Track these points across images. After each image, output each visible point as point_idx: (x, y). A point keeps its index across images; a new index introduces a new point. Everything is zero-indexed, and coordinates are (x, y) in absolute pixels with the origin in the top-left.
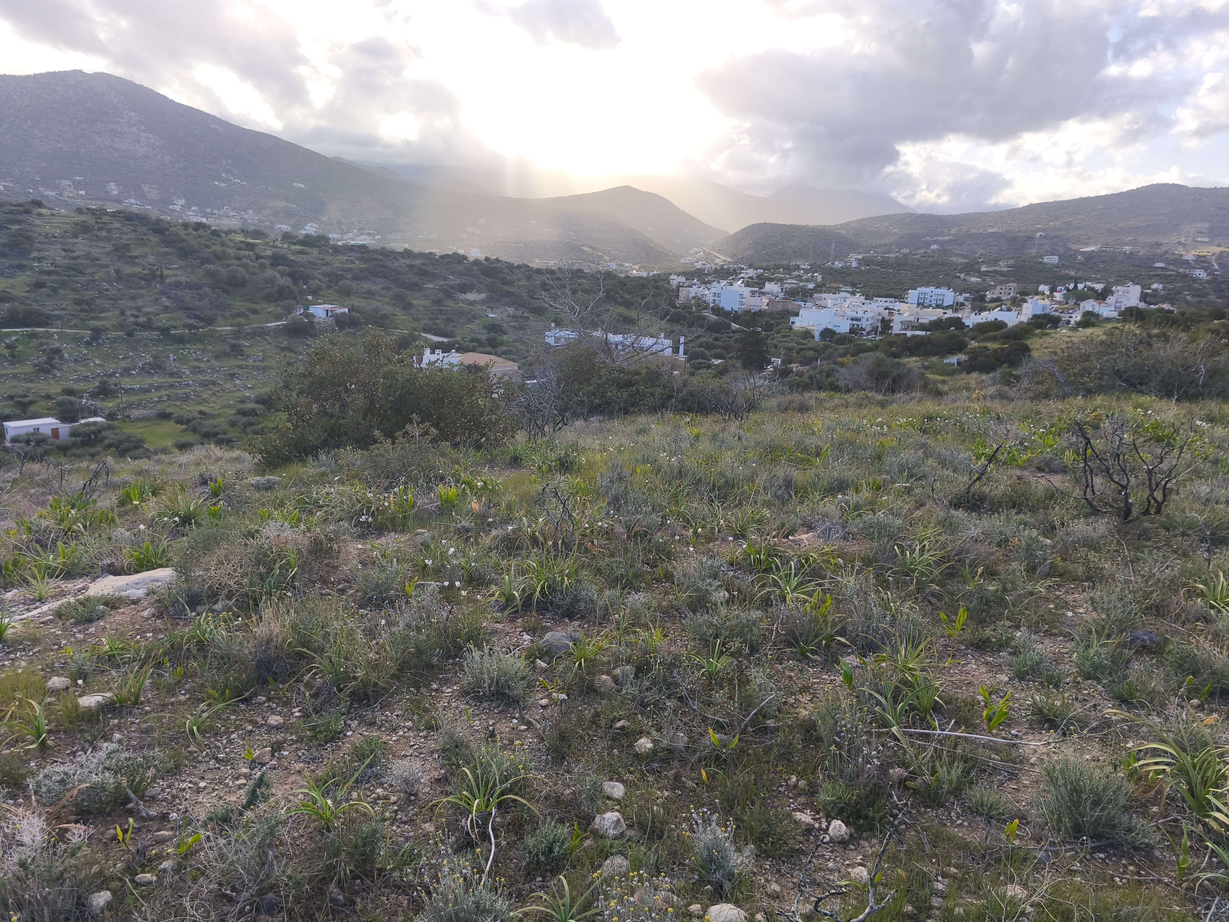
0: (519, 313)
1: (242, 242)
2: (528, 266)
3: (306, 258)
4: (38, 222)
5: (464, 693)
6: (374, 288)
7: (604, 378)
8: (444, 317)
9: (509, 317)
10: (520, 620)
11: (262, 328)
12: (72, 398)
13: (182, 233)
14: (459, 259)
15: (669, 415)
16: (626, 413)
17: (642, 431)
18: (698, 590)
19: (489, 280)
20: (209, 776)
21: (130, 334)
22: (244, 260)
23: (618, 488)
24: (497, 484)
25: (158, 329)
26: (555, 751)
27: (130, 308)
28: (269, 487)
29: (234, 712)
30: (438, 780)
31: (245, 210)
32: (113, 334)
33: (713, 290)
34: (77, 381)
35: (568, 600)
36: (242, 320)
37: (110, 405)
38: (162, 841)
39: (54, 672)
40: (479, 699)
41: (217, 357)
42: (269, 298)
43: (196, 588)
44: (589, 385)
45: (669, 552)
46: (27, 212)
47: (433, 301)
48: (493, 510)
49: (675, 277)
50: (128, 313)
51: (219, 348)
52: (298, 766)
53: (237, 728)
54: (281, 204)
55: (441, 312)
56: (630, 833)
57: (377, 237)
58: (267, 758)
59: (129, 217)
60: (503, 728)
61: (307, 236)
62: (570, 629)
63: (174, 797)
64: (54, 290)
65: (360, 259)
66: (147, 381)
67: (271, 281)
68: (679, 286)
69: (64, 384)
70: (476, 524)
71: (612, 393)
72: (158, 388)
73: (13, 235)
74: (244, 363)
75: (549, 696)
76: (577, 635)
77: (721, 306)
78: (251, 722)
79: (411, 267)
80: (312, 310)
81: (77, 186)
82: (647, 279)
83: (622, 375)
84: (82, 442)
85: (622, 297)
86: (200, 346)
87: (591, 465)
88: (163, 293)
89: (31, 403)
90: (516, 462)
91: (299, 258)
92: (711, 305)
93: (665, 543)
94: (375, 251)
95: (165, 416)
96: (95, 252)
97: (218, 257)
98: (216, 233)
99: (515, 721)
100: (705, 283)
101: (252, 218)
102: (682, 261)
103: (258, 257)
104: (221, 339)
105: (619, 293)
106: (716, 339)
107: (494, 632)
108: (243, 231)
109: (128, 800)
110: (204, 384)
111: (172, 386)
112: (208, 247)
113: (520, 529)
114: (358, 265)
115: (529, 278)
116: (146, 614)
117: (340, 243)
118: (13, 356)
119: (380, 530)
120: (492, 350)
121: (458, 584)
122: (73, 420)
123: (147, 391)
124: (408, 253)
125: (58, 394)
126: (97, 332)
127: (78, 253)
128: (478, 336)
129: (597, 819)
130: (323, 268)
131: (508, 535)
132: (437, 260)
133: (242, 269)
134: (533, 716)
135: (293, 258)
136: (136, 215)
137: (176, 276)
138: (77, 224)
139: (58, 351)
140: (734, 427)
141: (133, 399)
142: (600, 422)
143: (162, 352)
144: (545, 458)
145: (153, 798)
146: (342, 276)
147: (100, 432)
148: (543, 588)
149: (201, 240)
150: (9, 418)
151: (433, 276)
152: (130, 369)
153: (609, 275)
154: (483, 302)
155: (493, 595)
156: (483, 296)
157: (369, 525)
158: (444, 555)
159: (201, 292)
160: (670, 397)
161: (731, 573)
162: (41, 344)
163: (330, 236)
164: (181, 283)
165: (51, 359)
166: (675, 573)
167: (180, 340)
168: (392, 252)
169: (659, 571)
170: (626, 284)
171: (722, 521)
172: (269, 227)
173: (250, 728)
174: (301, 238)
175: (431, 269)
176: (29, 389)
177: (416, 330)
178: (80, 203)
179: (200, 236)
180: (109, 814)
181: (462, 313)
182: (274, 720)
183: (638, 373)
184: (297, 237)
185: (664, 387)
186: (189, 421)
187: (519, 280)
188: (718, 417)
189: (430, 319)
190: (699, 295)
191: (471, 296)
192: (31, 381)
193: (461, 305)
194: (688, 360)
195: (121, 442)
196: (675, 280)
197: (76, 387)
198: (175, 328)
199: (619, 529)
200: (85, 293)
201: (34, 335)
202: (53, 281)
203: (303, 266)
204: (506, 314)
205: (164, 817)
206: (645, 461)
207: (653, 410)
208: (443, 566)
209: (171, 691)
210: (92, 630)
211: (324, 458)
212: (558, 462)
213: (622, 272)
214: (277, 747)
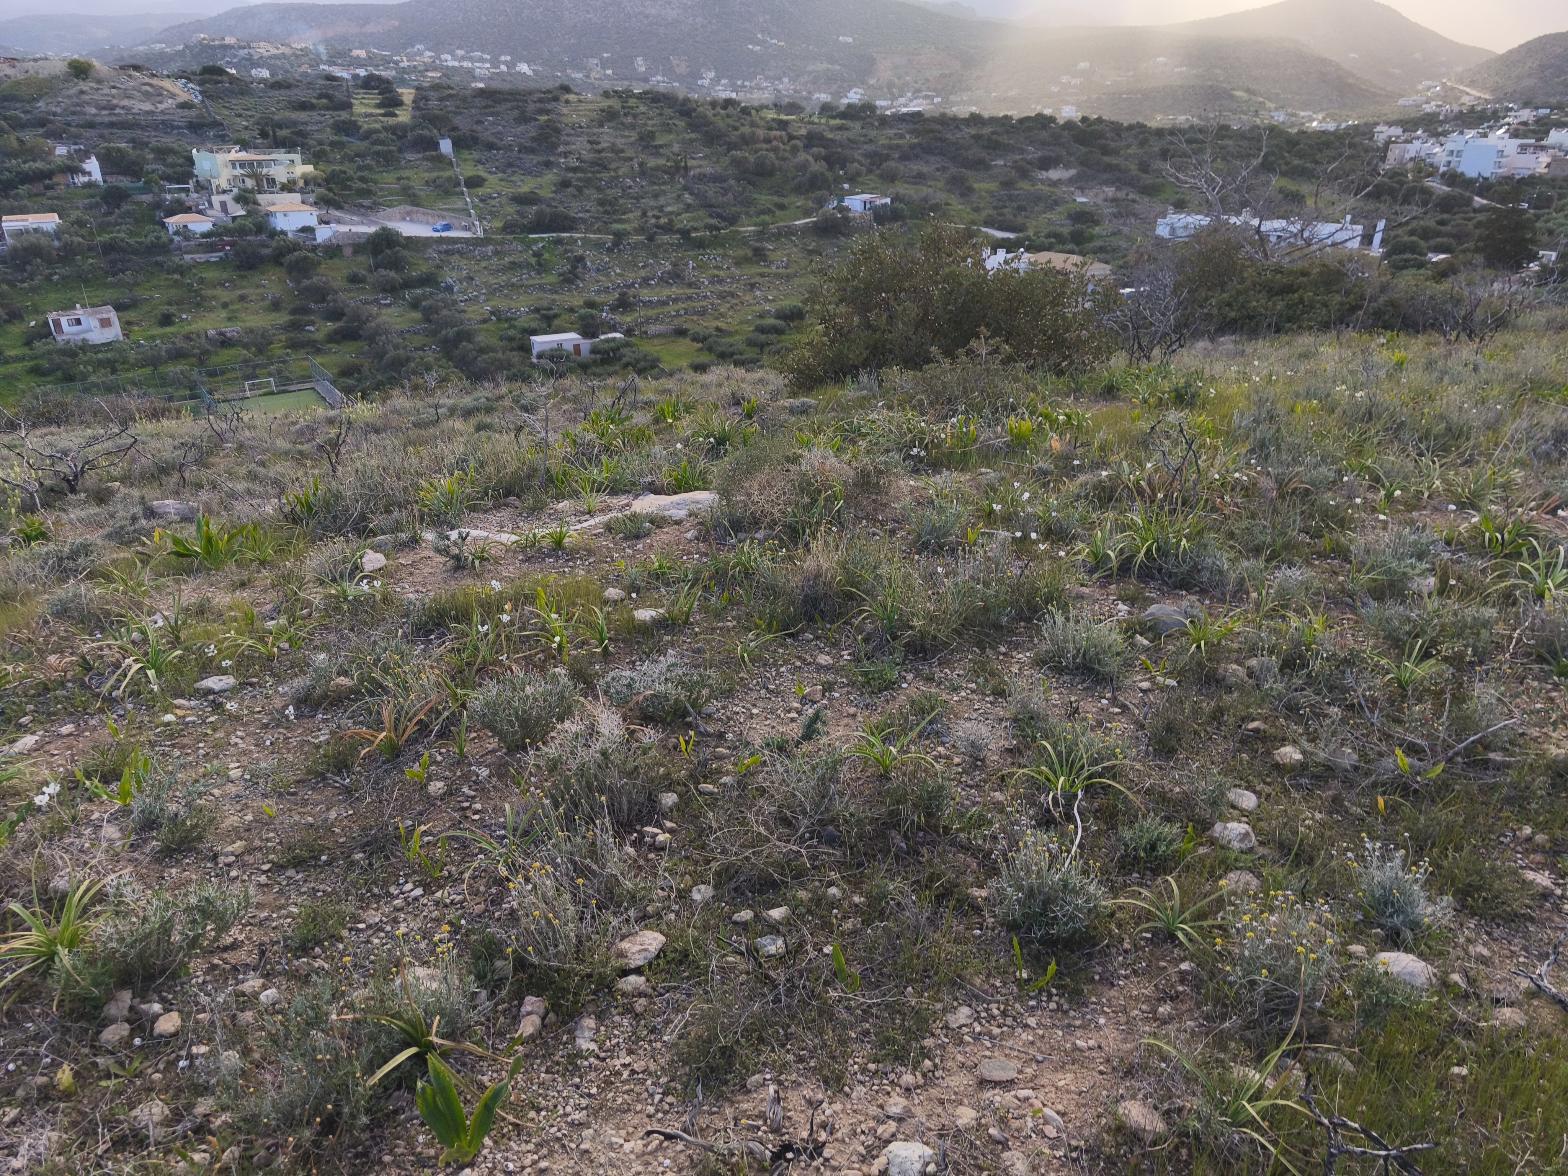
0: (1121, 195)
1: (774, 120)
2: (1145, 126)
3: (846, 134)
4: (565, 111)
5: (1039, 662)
6: (925, 169)
7: (1248, 282)
8: (1015, 205)
9: (1105, 200)
10: (1113, 586)
11: (789, 227)
12: (594, 312)
13: (710, 113)
14: (1043, 121)
15: (1351, 334)
16: (1278, 331)
17: (1305, 356)
18: (1388, 572)
19: (1084, 149)
20: (760, 704)
21: (651, 239)
22: (775, 143)
23: (1264, 431)
24: (1086, 420)
25: (679, 231)
26: (1160, 742)
27: (652, 209)
28: (804, 411)
29: (781, 645)
30: (1009, 751)
31: (779, 79)
32: (635, 238)
33: (1449, 146)
34: (598, 292)
35: (1185, 568)
36: (767, 218)
37: (629, 319)
38: (721, 758)
39: (609, 583)
40: (1059, 670)
41: (738, 264)
42: (799, 190)
43: (739, 513)
44: (1223, 291)
45: (1343, 520)
46: (556, 99)
47: (1001, 183)
48: (1079, 451)
49: (1385, 128)
50: (650, 214)
51: (741, 252)
52: (852, 710)
53: (786, 662)
54: (821, 66)
55: (1010, 198)
56: (1262, 851)
57: (936, 100)
58: (818, 696)
59: (654, 98)
60: (1090, 708)
61: (850, 106)
62: (1185, 603)
63: (728, 718)
64: (579, 190)
65: (911, 132)
66: (666, 292)
67: (803, 167)
68: (1388, 143)
69: (587, 296)
70: (1056, 467)
71: (1258, 302)
72: (676, 301)
73: (541, 128)
74: (766, 270)
75: (1152, 679)
76: (1195, 612)
77: (1459, 170)
78: (799, 658)
79: (977, 137)
80: (848, 202)
81: (604, 64)
82: (1335, 133)
83: (1279, 276)
84: (602, 360)
85: (1287, 164)
86: (720, 251)
87: (1222, 399)
88: (685, 188)
89: (556, 316)
90: (1110, 392)
91: (838, 136)
92: (1442, 169)
93: (1337, 507)
94: (933, 120)
95: (681, 333)
96: (620, 142)
97: (746, 141)
98: (746, 111)
99: (1104, 701)
100: (1437, 135)
101: (787, 88)
102: (1401, 102)
103: (791, 137)
104: (743, 242)
105: (1283, 157)
106: (1442, 223)
107: (1081, 597)
108: (776, 105)
109: (686, 714)
110: (722, 296)
111: (690, 298)
112: (736, 129)
113: (1118, 476)
114: (910, 139)
115: (1142, 144)
116: (689, 535)
117: (888, 113)
118: (540, 264)
119: (935, 465)
120: (1076, 248)
121: (1034, 535)
122: (594, 335)
123: (664, 303)
124: (975, 119)
125: (581, 307)
126: (619, 236)
127: (604, 145)
128: (1059, 229)
129: (1218, 827)
130: (866, 147)
131: (1100, 482)
132: (1013, 126)
133: (772, 155)
134: (1131, 699)
135: (830, 136)
136: (664, 95)
137: (700, 166)
138: (602, 111)
139: (581, 259)
140: (1467, 351)
141: (651, 312)
142: (1236, 342)
143: (682, 258)
144: (1153, 388)
145: (709, 716)
146: (888, 155)
147: (618, 349)
148: (1149, 550)
149: (729, 121)
150: (535, 332)
151: (1007, 149)
152: (649, 279)
153: (1273, 130)
154: (1071, 181)
155: (1079, 552)
156: (1072, 172)
157: (921, 460)
158: (1016, 502)
159: (725, 185)
160: (1354, 309)
161: (1446, 556)
162: (566, 251)
163: (879, 103)
164: (705, 176)
165: (574, 267)
166: (1352, 548)
167: (701, 244)
168: (955, 119)
169: (1325, 543)
170: (1297, 143)
171: (1438, 483)
172: (806, 98)
173: (798, 664)
174: (842, 108)
175: (1004, 139)
176: (554, 300)
177: (974, 223)
178: (607, 85)
179: (728, 116)
180: (669, 724)
181: (1038, 198)
182: (824, 659)
183: (1304, 274)
184: (837, 107)
185: (1347, 293)
186: (705, 339)
187: (1128, 146)
188: (1436, 336)
189: (995, 208)
190: (1422, 154)
191: (1054, 174)
192: (556, 292)
193: (1040, 186)
194: (1386, 256)
195: (638, 361)
196: (1383, 132)
197: (597, 299)
198: (696, 229)
199: (1266, 483)
200: (609, 192)
201: (559, 241)
202: (579, 179)
203: (842, 146)
204: (1102, 196)
205: (721, 736)
206: (1308, 396)
207: (1325, 326)
208: (1016, 514)
209: (719, 615)
210: (640, 546)
211: (866, 380)
212: (1173, 394)
213: (1293, 125)
214: (828, 687)
